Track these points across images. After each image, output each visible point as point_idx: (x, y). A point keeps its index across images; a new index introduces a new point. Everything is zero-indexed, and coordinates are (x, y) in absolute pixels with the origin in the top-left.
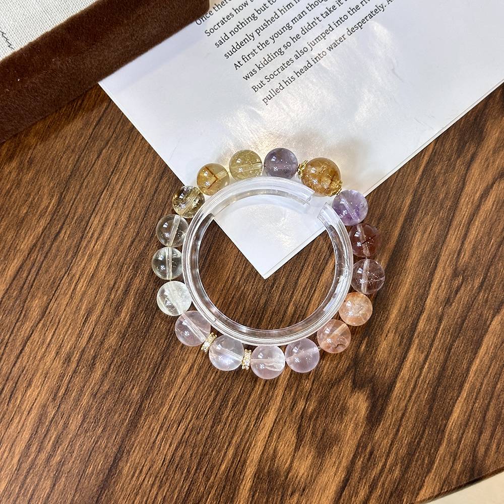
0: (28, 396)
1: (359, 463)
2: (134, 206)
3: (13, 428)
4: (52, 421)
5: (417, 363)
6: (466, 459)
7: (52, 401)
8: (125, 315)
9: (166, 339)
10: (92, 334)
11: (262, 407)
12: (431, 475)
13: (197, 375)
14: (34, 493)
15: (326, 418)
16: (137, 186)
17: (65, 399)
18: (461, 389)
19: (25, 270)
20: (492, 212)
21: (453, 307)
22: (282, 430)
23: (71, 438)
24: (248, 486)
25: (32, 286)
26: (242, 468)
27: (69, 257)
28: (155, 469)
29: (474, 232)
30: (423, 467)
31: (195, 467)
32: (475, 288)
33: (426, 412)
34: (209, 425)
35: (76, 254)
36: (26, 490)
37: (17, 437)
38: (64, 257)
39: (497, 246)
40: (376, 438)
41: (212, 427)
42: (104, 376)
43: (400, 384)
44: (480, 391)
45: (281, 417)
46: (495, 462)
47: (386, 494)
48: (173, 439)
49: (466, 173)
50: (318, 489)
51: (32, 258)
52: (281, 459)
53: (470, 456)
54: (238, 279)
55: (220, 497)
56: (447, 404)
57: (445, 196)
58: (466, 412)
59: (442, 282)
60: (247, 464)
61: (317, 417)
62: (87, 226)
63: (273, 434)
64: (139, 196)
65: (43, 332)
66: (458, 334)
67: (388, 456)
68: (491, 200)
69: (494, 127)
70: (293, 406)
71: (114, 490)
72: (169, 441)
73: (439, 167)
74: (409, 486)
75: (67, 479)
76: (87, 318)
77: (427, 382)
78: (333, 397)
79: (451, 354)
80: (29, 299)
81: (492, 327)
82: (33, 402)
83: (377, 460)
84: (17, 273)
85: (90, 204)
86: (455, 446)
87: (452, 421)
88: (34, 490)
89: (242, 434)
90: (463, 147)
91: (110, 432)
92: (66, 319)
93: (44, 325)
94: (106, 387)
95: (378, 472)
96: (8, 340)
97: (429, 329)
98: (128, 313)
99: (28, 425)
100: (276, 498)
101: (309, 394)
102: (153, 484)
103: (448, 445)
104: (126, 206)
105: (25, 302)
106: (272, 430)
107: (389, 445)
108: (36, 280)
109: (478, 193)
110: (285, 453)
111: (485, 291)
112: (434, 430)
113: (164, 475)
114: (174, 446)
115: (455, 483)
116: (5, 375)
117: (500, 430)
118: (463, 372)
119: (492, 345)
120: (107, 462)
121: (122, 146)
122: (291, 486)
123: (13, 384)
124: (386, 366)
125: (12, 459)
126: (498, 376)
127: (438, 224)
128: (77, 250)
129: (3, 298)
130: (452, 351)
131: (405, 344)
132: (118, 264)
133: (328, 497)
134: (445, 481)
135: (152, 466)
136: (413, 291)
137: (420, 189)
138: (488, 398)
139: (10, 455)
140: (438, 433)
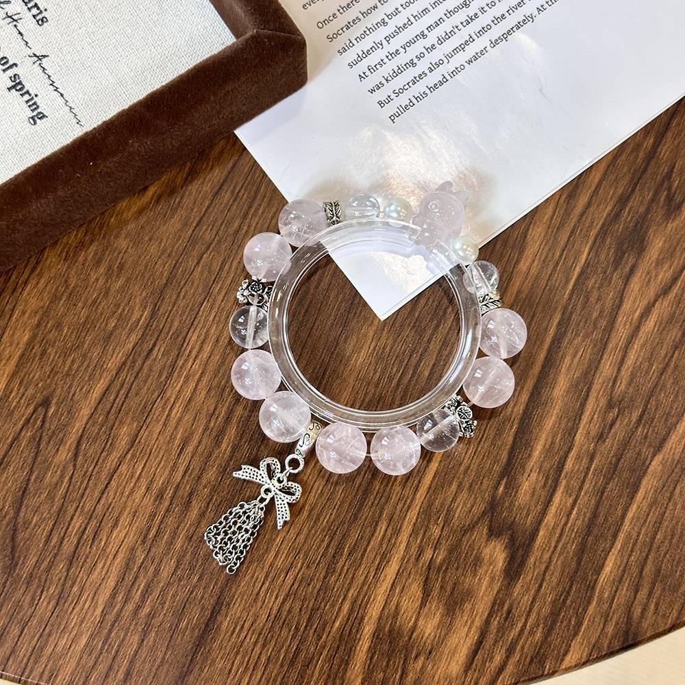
0: (113, 537)
1: (495, 623)
3: (96, 574)
4: (141, 566)
5: (564, 508)
6: (619, 620)
7: (141, 544)
8: (226, 446)
10: (188, 468)
11: (383, 555)
12: (579, 638)
13: (308, 517)
14: (119, 648)
15: (457, 570)
17: (156, 541)
18: (615, 539)
19: (112, 392)
20: (653, 334)
21: (606, 444)
22: (406, 582)
23: (163, 587)
24: (366, 647)
25: (120, 410)
26: (359, 626)
27: (164, 377)
28: (258, 625)
29: (632, 357)
30: (569, 629)
31: (305, 624)
32: (633, 422)
33: (574, 565)
34: (322, 576)
35: (171, 374)
37: (100, 584)
38: (157, 378)
39: (659, 374)
40: (515, 594)
41: (325, 578)
42: (201, 516)
43: (543, 533)
44: (636, 542)
45: (405, 568)
46: (653, 625)
47: (525, 660)
48: (279, 590)
49: (625, 288)
50: (446, 652)
51: (120, 379)
52: (405, 616)
53: (624, 617)
55: (334, 658)
56: (598, 556)
57: (599, 314)
58: (620, 566)
59: (594, 414)
60: (365, 621)
61: (447, 569)
62: (184, 342)
63: (396, 588)
65: (132, 464)
66: (612, 476)
67: (528, 615)
68: (653, 319)
69: (657, 236)
70: (420, 556)
71: (211, 648)
72: (275, 593)
73: (593, 281)
74: (553, 650)
75: (157, 635)
76: (182, 448)
77: (575, 530)
78: (466, 545)
79: (603, 498)
80: (116, 426)
81: (651, 468)
82: (120, 544)
83: (515, 620)
84: (104, 395)
85: (187, 316)
86: (607, 605)
87: (604, 577)
88: (119, 646)
89: (359, 587)
90: (621, 258)
91: (208, 580)
92: (159, 449)
93: (133, 456)
94: (203, 528)
95: (517, 634)
96: (92, 472)
97: (579, 469)
98: (229, 444)
99: (114, 570)
100: (397, 662)
101: (437, 542)
102: (256, 642)
103: (598, 604)
105: (112, 429)
106: (394, 582)
107: (529, 602)
108: (125, 403)
109: (638, 312)
110: (409, 610)
111: (644, 426)
112: (583, 586)
113: (269, 632)
114: (280, 599)
115: (605, 648)
116: (88, 513)
117: (660, 588)
118: (618, 520)
119: (651, 489)
120: (203, 616)
121: (225, 251)
122: (415, 648)
123: (97, 523)
124: (528, 510)
125: (94, 610)
126: (658, 525)
127: (590, 348)
128: (172, 370)
129: (86, 424)
130: (605, 494)
131: (551, 486)
132: (219, 387)
133: (458, 661)
134: (594, 647)
135: (255, 621)
136: (560, 424)
137: (571, 306)
138: (646, 550)
139: (93, 605)
140: (588, 590)
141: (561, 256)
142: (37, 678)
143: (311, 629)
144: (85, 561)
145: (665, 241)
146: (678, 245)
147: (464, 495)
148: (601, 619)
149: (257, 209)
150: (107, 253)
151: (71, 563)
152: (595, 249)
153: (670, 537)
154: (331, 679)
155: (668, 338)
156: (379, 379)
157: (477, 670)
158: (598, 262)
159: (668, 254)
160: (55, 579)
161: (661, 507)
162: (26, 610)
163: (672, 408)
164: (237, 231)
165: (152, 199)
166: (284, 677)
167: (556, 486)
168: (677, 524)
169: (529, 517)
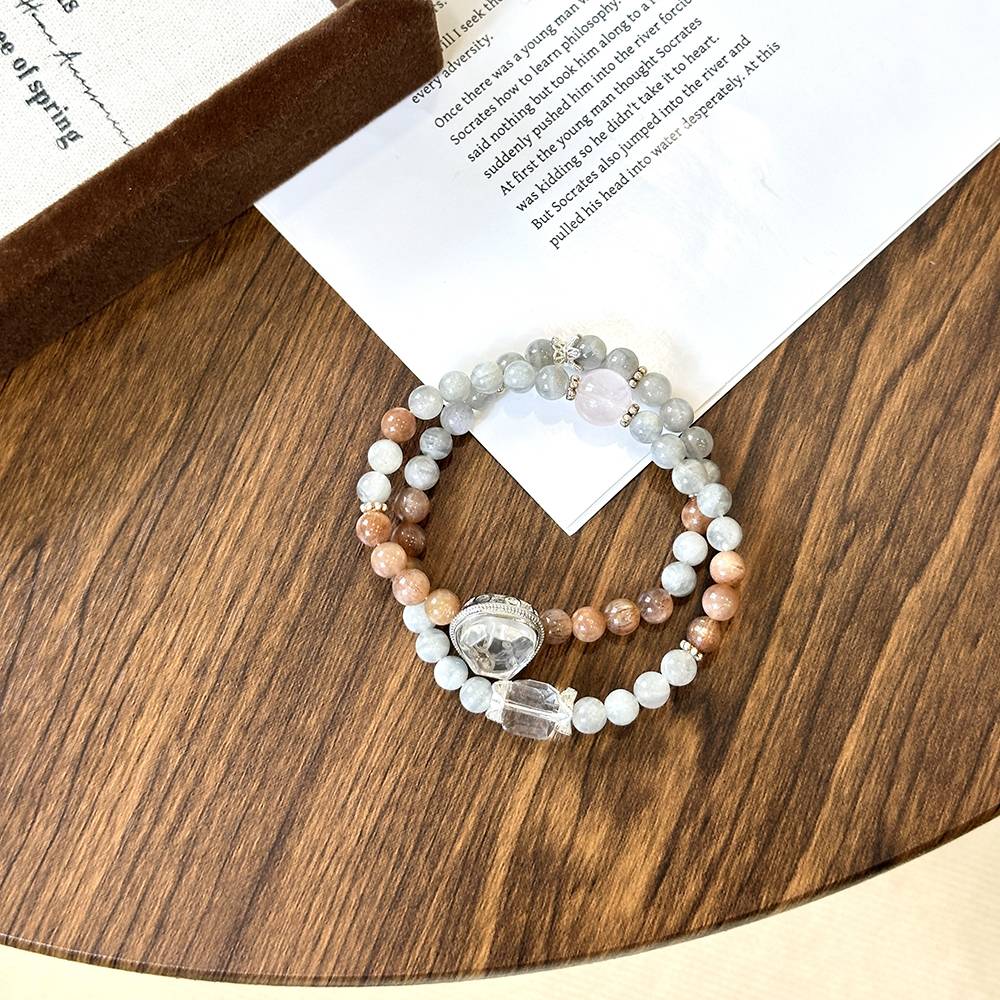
0: (137, 730)
1: (686, 838)
2: (309, 417)
3: (113, 785)
4: (176, 771)
5: (781, 668)
6: (866, 827)
7: (177, 739)
8: (295, 596)
9: (363, 633)
10: (242, 627)
11: (522, 744)
12: (809, 855)
13: (414, 693)
14: (147, 890)
15: (630, 762)
16: (314, 384)
17: (198, 734)
18: (857, 710)
19: (133, 525)
20: (902, 416)
21: (840, 573)
22: (556, 783)
23: (208, 800)
24: (501, 877)
25: (144, 550)
26: (491, 847)
27: (205, 501)
29: (873, 449)
30: (795, 842)
31: (412, 846)
32: (877, 542)
33: (798, 750)
34: (435, 776)
35: (214, 497)
36: (133, 886)
37: (119, 799)
38: (195, 504)
39: (912, 471)
40: (715, 794)
41: (440, 779)
42: (260, 697)
43: (753, 704)
44: (888, 714)
45: (555, 762)
46: (917, 833)
47: (731, 888)
48: (374, 799)
49: (859, 351)
50: (617, 881)
51: (144, 506)
52: (556, 831)
53: (873, 823)
54: (481, 534)
56: (833, 736)
57: (824, 389)
58: (865, 749)
59: (821, 532)
60: (499, 839)
61: (615, 761)
62: (233, 450)
63: (542, 790)
64: (316, 401)
65: (162, 625)
66: (850, 619)
67: (734, 824)
68: (900, 395)
69: (903, 275)
70: (575, 743)
71: (278, 885)
72: (369, 803)
73: (813, 343)
74: (772, 874)
75: (200, 868)
76: (233, 602)
77: (799, 699)
79: (838, 651)
80: (138, 572)
81: (906, 606)
82: (146, 740)
83: (716, 831)
84: (121, 530)
85: (237, 414)
86: (846, 808)
87: (842, 764)
88: (147, 887)
89: (490, 791)
90: (854, 310)
91: (272, 788)
92: (199, 603)
93: (163, 615)
94: (265, 713)
95: (718, 851)
96: (105, 640)
97: (801, 611)
98: (299, 592)
99: (138, 778)
100: (547, 896)
102: (343, 875)
103: (835, 805)
104: (295, 418)
105: (133, 577)
106: (539, 782)
107: (736, 805)
108: (151, 541)
109: (879, 384)
110: (562, 821)
111: (894, 545)
112: (812, 779)
113: (361, 859)
114: (376, 812)
115: (848, 869)
116: (99, 698)
117: (924, 779)
118: (860, 682)
119: (906, 636)
120: (267, 839)
121: (289, 320)
122: (572, 876)
123: (113, 711)
124: (730, 673)
125: (111, 836)
126: (919, 687)
127: (812, 438)
128: (217, 490)
129: (96, 572)
130: (840, 646)
131: (761, 637)
132: (283, 513)
133: (634, 894)
134: (831, 866)
135: (341, 844)
136: (772, 548)
137: (782, 380)
138: (903, 724)
139: (109, 828)
140: (819, 784)
142: (31, 937)
143: (421, 853)
144: (97, 766)
145: (914, 283)
146: (933, 287)
147: (638, 655)
148: (839, 827)
151: (77, 769)
153: (936, 705)
154: (452, 925)
155: (924, 420)
157: (662, 907)
159: (920, 300)
160: (55, 792)
161: (922, 662)
162: (14, 838)
163: (932, 519)
164: (305, 293)
166: (384, 923)
167: (769, 637)
168: (946, 686)
169: (732, 682)
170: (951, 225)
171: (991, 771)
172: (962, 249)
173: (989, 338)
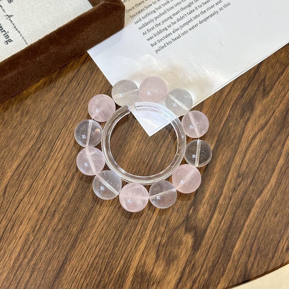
0: (20, 229)
1: (187, 270)
3: (12, 245)
4: (32, 242)
5: (218, 220)
6: (242, 269)
7: (32, 233)
8: (71, 190)
9: (92, 203)
10: (54, 199)
11: (139, 240)
12: (224, 277)
13: (106, 222)
15: (171, 246)
17: (39, 231)
18: (240, 234)
19: (22, 166)
20: (257, 146)
21: (237, 193)
22: (149, 252)
23: (41, 252)
24: (130, 280)
25: (25, 173)
26: (128, 270)
27: (45, 160)
28: (83, 269)
29: (248, 156)
30: (220, 273)
31: (104, 269)
32: (248, 184)
33: (222, 245)
34: (112, 248)
35: (48, 159)
36: (17, 277)
37: (13, 250)
38: (42, 160)
39: (259, 163)
40: (197, 257)
41: (113, 249)
42: (59, 221)
43: (209, 230)
44: (249, 235)
45: (149, 245)
46: (256, 272)
47: (200, 286)
48: (93, 254)
49: (245, 127)
50: (166, 282)
51: (25, 160)
52: (148, 266)
53: (244, 268)
55: (116, 284)
56: (233, 241)
57: (234, 137)
58: (242, 246)
59: (232, 180)
60: (130, 268)
61: (167, 246)
62: (54, 145)
63: (144, 254)
65: (29, 197)
66: (239, 206)
67: (202, 267)
68: (257, 140)
69: (259, 105)
70: (155, 240)
71: (62, 279)
72: (91, 255)
73: (231, 123)
74: (213, 282)
75: (38, 273)
76: (52, 191)
77: (223, 230)
79: (235, 216)
80: (23, 181)
81: (256, 203)
82: (23, 232)
83: (196, 269)
84: (18, 167)
85: (56, 134)
86: (236, 263)
87: (235, 250)
88: (21, 278)
89: (128, 253)
90: (244, 113)
91: (61, 249)
92: (41, 191)
93: (30, 194)
94: (60, 226)
95: (197, 275)
96: (11, 201)
97: (225, 203)
98: (73, 189)
99: (19, 244)
100: (144, 286)
101: (163, 234)
102: (82, 277)
103: (232, 262)
105: (21, 182)
106: (143, 251)
107: (203, 261)
108: (27, 171)
109: (251, 137)
110: (150, 263)
111: (253, 185)
112: (226, 254)
113: (88, 272)
114: (93, 258)
115: (236, 282)
116: (9, 218)
117: (259, 256)
118: (241, 225)
119: (256, 212)
120: (59, 265)
121: (73, 106)
122: (152, 280)
123: (13, 223)
124: (203, 221)
125: (10, 262)
126: (259, 228)
127: (230, 151)
128: (49, 157)
129: (10, 179)
130: (236, 214)
131: (213, 210)
132: (69, 165)
133: (171, 287)
134: (231, 281)
135: (82, 267)
136: (217, 184)
137: (222, 134)
138: (253, 239)
139: (9, 259)
140: (228, 256)
141: (218, 112)
143: (106, 271)
144: (7, 240)
145: (262, 107)
146: (268, 109)
147: (175, 214)
148: (234, 269)
149: (88, 89)
150: (22, 106)
151: (1, 240)
152: (232, 110)
153: (264, 234)
155: (263, 149)
156: (139, 163)
158: (234, 115)
159: (264, 112)
161: (260, 221)
163: (265, 178)
164: (79, 98)
165: (42, 83)
167: (215, 211)
168: (267, 228)
169: (203, 224)
170: (274, 90)
171: (279, 254)
172: (276, 98)
173: (283, 125)
